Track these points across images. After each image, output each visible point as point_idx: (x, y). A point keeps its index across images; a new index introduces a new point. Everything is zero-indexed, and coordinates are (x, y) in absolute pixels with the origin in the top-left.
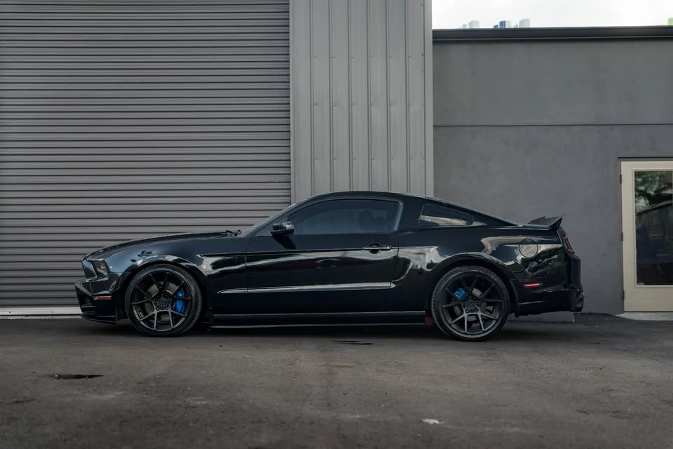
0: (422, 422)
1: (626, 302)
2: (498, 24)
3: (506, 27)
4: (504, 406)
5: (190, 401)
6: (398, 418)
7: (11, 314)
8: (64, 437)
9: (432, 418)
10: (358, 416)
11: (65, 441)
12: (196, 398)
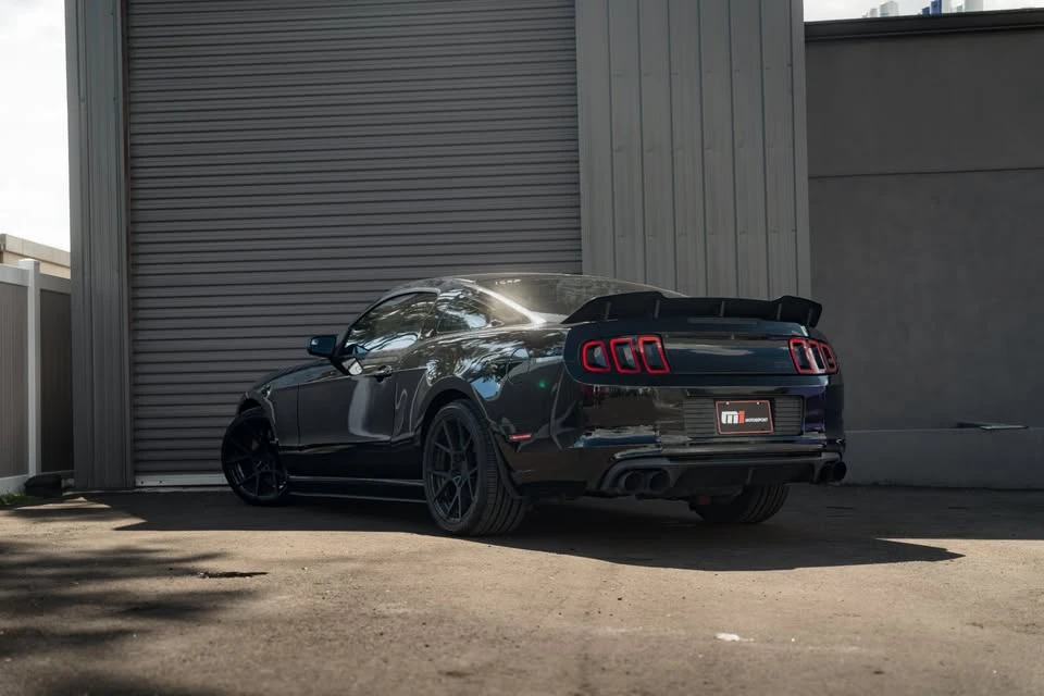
0: (715, 638)
2: (929, 5)
3: (944, 11)
4: (855, 616)
5: (382, 607)
6: (682, 632)
8: (183, 656)
9: (730, 633)
10: (623, 630)
11: (184, 661)
12: (393, 605)
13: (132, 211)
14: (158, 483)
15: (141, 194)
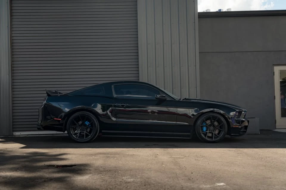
1: (277, 124)
7: (21, 134)
13: (12, 58)
14: (20, 134)
15: (14, 53)
